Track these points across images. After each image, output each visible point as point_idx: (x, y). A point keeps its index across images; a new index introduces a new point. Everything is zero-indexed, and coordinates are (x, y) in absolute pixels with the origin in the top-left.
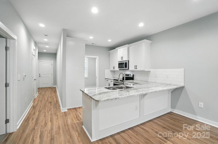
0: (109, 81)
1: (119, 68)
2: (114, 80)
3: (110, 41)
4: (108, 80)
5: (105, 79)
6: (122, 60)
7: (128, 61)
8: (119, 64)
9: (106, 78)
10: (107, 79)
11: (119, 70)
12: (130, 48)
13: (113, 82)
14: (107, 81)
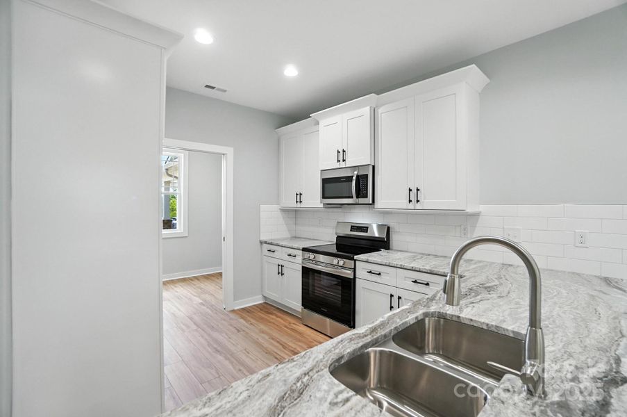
0: (281, 254)
1: (324, 197)
2: (304, 250)
3: (291, 71)
4: (273, 248)
5: (261, 243)
6: (343, 165)
7: (374, 167)
8: (325, 181)
9: (263, 238)
10: (270, 246)
11: (322, 205)
12: (380, 111)
13: (299, 259)
14: (271, 254)
